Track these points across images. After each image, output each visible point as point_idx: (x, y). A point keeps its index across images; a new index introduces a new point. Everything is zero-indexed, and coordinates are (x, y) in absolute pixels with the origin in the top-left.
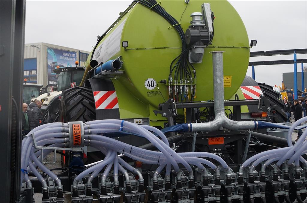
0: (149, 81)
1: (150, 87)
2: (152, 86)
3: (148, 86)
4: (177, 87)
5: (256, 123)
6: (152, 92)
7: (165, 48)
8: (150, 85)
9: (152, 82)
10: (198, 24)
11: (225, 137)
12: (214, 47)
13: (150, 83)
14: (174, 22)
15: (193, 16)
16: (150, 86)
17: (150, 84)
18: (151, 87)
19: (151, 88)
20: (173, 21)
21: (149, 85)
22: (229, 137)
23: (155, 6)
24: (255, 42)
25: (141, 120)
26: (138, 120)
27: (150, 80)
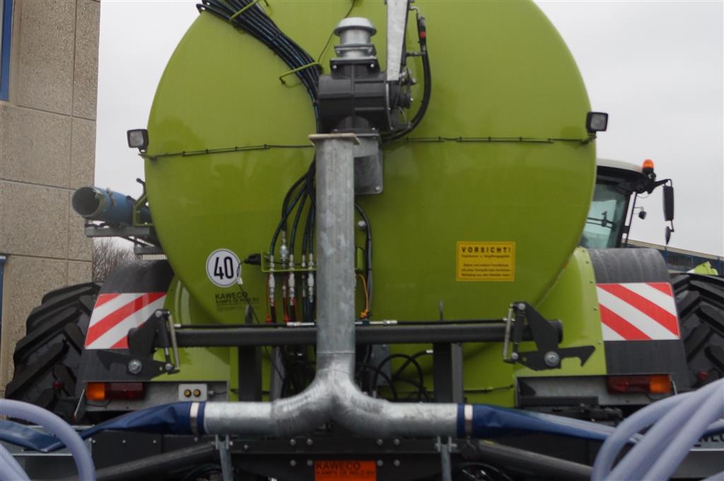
0: (218, 259)
1: (222, 278)
2: (229, 274)
3: (216, 274)
4: (296, 278)
5: (461, 414)
6: (228, 295)
7: (266, 147)
8: (223, 271)
9: (228, 261)
10: (353, 56)
11: (380, 463)
12: (440, 140)
13: (221, 264)
14: (296, 60)
15: (341, 32)
16: (221, 275)
17: (221, 268)
18: (224, 277)
19: (225, 282)
20: (294, 58)
21: (218, 272)
22: (397, 463)
23: (242, 13)
24: (603, 118)
25: (203, 388)
26: (193, 387)
27: (222, 254)
